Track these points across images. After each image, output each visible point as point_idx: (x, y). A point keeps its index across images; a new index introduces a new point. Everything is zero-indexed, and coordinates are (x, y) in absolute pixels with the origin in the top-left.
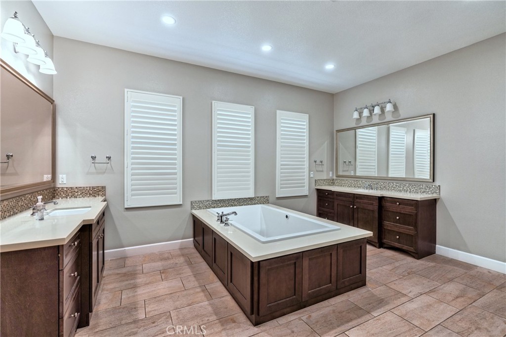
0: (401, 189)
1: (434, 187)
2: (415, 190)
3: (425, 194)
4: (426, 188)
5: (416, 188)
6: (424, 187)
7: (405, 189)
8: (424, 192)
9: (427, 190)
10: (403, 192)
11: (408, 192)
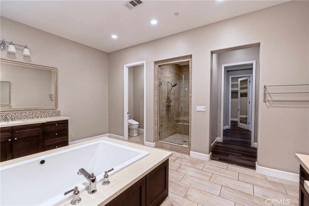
0: (33, 116)
1: (57, 112)
2: (45, 116)
3: (52, 116)
4: (52, 113)
5: (45, 114)
6: (51, 113)
7: (37, 115)
8: (51, 116)
9: (53, 114)
10: (35, 118)
11: (40, 117)
